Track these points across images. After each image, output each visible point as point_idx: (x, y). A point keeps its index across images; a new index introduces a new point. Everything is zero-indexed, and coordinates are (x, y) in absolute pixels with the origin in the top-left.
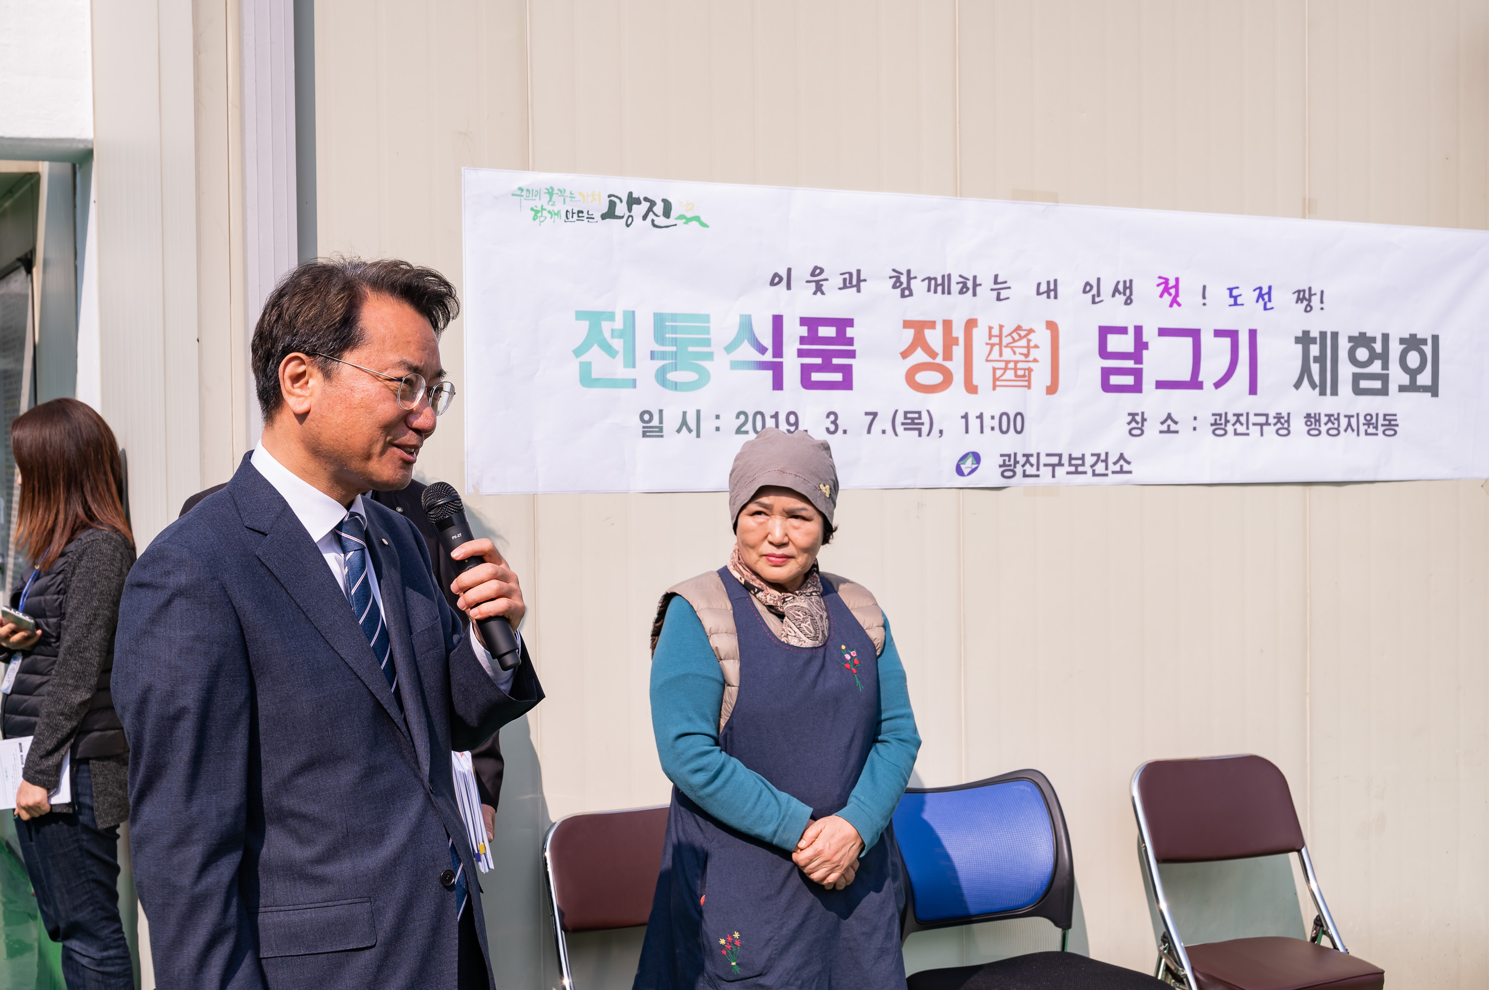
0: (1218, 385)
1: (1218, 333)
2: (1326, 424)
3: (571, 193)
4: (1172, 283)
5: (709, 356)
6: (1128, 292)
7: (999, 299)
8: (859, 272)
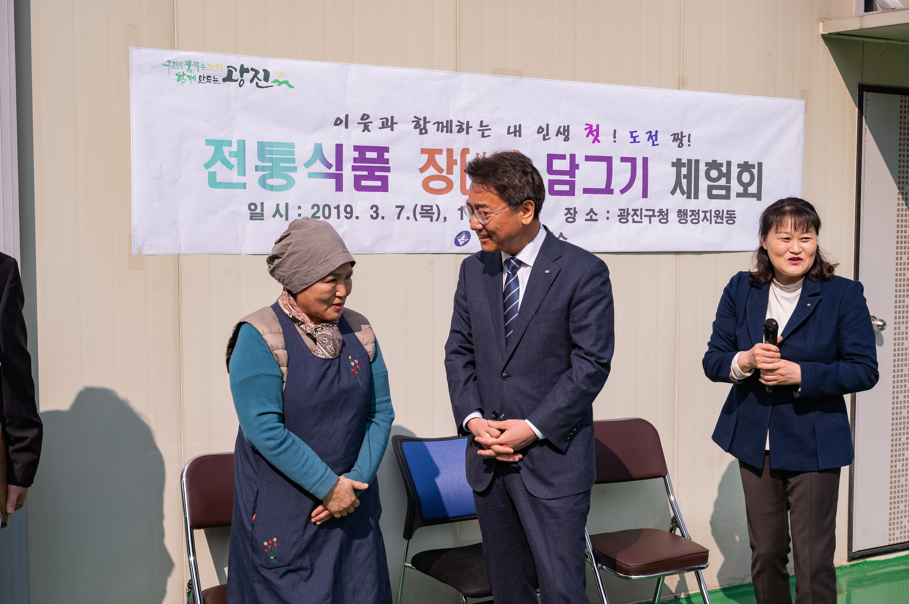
0: (623, 191)
1: (623, 160)
2: (690, 216)
3: (203, 65)
4: (594, 128)
5: (295, 169)
6: (566, 133)
7: (483, 136)
8: (392, 118)
